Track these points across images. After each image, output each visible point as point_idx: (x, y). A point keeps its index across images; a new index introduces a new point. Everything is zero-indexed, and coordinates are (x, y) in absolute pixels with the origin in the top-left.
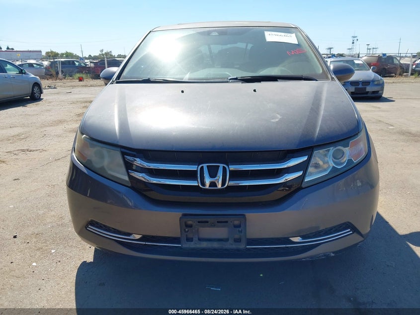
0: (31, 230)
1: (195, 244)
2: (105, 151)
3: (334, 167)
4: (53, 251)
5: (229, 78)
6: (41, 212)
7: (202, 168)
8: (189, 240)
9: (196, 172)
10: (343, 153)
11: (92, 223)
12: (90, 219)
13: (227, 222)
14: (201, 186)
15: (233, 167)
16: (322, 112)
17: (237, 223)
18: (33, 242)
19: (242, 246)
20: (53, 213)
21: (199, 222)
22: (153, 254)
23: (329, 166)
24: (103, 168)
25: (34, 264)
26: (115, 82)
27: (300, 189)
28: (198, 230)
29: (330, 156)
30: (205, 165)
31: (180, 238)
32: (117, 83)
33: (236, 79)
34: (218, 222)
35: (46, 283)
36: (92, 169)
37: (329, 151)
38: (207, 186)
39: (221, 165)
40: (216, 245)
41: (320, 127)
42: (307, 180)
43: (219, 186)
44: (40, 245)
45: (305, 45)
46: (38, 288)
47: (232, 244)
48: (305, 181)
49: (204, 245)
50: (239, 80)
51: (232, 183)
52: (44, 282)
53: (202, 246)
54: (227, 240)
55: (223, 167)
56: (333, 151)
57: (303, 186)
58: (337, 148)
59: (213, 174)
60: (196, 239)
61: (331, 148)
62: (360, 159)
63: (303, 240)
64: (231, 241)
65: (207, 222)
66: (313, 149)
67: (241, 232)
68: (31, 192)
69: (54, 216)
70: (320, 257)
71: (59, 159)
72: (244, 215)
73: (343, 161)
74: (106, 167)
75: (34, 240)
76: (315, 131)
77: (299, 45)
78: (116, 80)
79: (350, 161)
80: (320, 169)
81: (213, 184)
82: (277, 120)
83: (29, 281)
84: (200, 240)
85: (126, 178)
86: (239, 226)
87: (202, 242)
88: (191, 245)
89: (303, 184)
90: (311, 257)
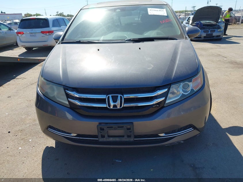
0: (18, 128)
1: (106, 139)
2: (55, 87)
3: (183, 94)
4: (30, 140)
5: (126, 40)
6: (23, 117)
7: (109, 97)
8: (103, 137)
9: (105, 99)
10: (189, 86)
11: (50, 127)
12: (48, 125)
13: (123, 127)
14: (108, 107)
15: (126, 96)
16: (177, 62)
17: (129, 127)
18: (19, 135)
19: (132, 139)
20: (30, 117)
21: (107, 127)
22: (84, 144)
23: (180, 94)
24: (54, 97)
25: (20, 148)
26: (61, 42)
27: (163, 107)
28: (107, 132)
29: (181, 88)
30: (110, 96)
31: (97, 135)
32: (62, 43)
33: (130, 40)
34: (118, 127)
35: (27, 159)
36: (48, 97)
37: (180, 85)
38: (112, 107)
39: (119, 96)
40: (117, 139)
41: (175, 72)
42: (167, 102)
43: (119, 107)
44: (23, 137)
45: (172, 17)
46: (22, 162)
47: (126, 139)
48: (166, 102)
49: (111, 139)
50: (132, 40)
51: (126, 105)
52: (25, 158)
53: (110, 140)
54: (123, 136)
55: (120, 96)
56: (182, 85)
57: (165, 105)
58: (185, 83)
59: (115, 101)
60: (106, 136)
61: (182, 83)
62: (198, 88)
63: (165, 135)
64: (126, 137)
65: (112, 127)
66: (171, 85)
67: (131, 132)
68: (17, 104)
69: (30, 119)
70: (175, 143)
71: (33, 84)
72: (132, 123)
73: (188, 90)
74: (56, 97)
75: (20, 134)
76: (172, 74)
77: (167, 17)
78: (61, 41)
79: (192, 90)
80: (175, 95)
81: (115, 106)
82: (151, 68)
83: (17, 158)
84: (109, 136)
85: (67, 103)
86: (129, 129)
87: (110, 138)
88: (104, 140)
89: (165, 104)
90: (171, 144)
